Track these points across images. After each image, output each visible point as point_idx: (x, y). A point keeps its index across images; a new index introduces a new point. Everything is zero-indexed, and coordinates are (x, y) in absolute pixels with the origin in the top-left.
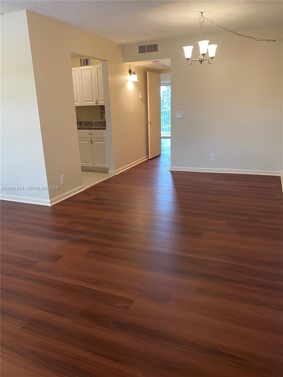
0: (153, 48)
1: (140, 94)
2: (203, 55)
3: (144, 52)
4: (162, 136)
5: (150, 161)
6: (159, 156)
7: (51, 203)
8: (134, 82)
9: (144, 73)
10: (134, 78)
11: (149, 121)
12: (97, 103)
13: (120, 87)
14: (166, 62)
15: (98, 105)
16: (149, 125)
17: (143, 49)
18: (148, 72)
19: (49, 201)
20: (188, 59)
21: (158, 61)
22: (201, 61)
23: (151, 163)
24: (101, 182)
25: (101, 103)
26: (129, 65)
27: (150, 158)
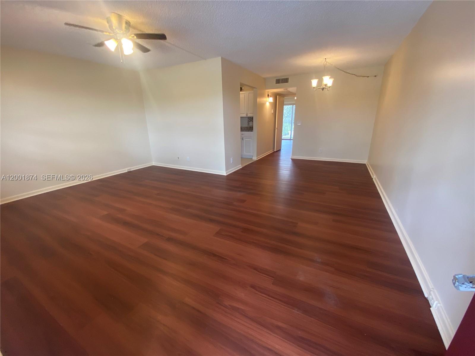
0: (286, 80)
1: (272, 110)
2: (326, 85)
3: (278, 83)
4: (282, 138)
5: (275, 153)
6: (280, 150)
7: (226, 174)
8: (270, 103)
9: (276, 96)
10: (271, 100)
11: (276, 127)
12: (247, 115)
13: (262, 105)
14: (292, 89)
15: (248, 116)
16: (276, 130)
17: (278, 81)
18: (278, 96)
19: (225, 172)
20: (314, 88)
21: (287, 89)
22: (323, 89)
23: (275, 154)
24: (251, 164)
25: (249, 115)
26: (268, 92)
27: (275, 151)
